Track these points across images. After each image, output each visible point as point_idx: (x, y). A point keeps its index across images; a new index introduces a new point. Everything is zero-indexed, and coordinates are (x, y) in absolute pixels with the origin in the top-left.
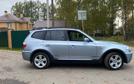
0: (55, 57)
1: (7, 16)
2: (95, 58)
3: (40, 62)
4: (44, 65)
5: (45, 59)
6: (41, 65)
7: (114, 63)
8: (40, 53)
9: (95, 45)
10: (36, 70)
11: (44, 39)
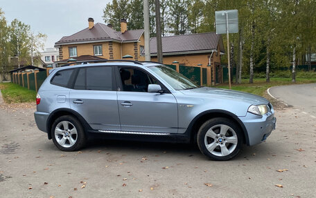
0: (93, 127)
1: (93, 29)
2: (175, 131)
3: (66, 135)
4: (73, 141)
5: (74, 130)
6: (67, 142)
7: (217, 145)
8: (65, 117)
9: (174, 101)
10: (57, 152)
11: (73, 88)
